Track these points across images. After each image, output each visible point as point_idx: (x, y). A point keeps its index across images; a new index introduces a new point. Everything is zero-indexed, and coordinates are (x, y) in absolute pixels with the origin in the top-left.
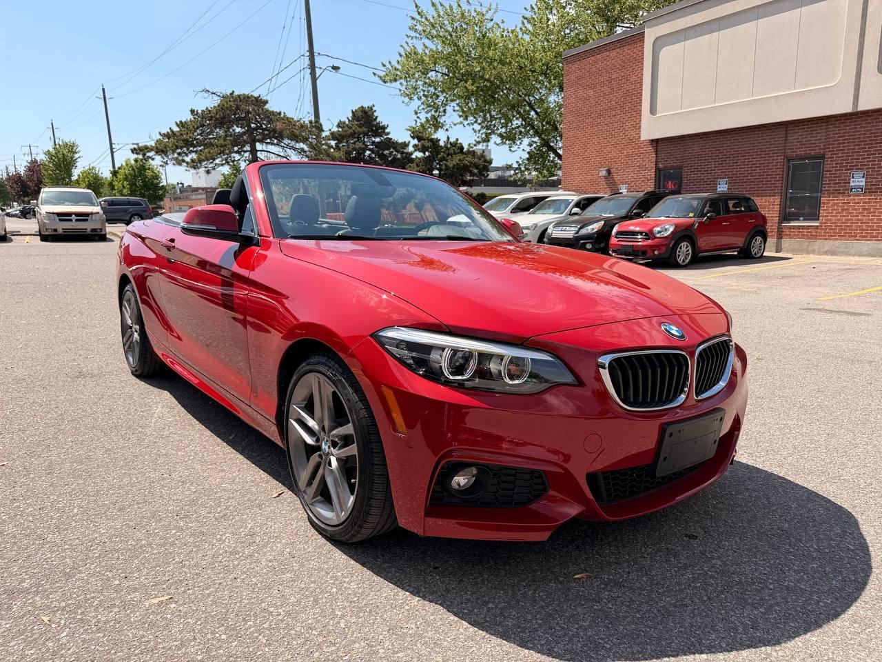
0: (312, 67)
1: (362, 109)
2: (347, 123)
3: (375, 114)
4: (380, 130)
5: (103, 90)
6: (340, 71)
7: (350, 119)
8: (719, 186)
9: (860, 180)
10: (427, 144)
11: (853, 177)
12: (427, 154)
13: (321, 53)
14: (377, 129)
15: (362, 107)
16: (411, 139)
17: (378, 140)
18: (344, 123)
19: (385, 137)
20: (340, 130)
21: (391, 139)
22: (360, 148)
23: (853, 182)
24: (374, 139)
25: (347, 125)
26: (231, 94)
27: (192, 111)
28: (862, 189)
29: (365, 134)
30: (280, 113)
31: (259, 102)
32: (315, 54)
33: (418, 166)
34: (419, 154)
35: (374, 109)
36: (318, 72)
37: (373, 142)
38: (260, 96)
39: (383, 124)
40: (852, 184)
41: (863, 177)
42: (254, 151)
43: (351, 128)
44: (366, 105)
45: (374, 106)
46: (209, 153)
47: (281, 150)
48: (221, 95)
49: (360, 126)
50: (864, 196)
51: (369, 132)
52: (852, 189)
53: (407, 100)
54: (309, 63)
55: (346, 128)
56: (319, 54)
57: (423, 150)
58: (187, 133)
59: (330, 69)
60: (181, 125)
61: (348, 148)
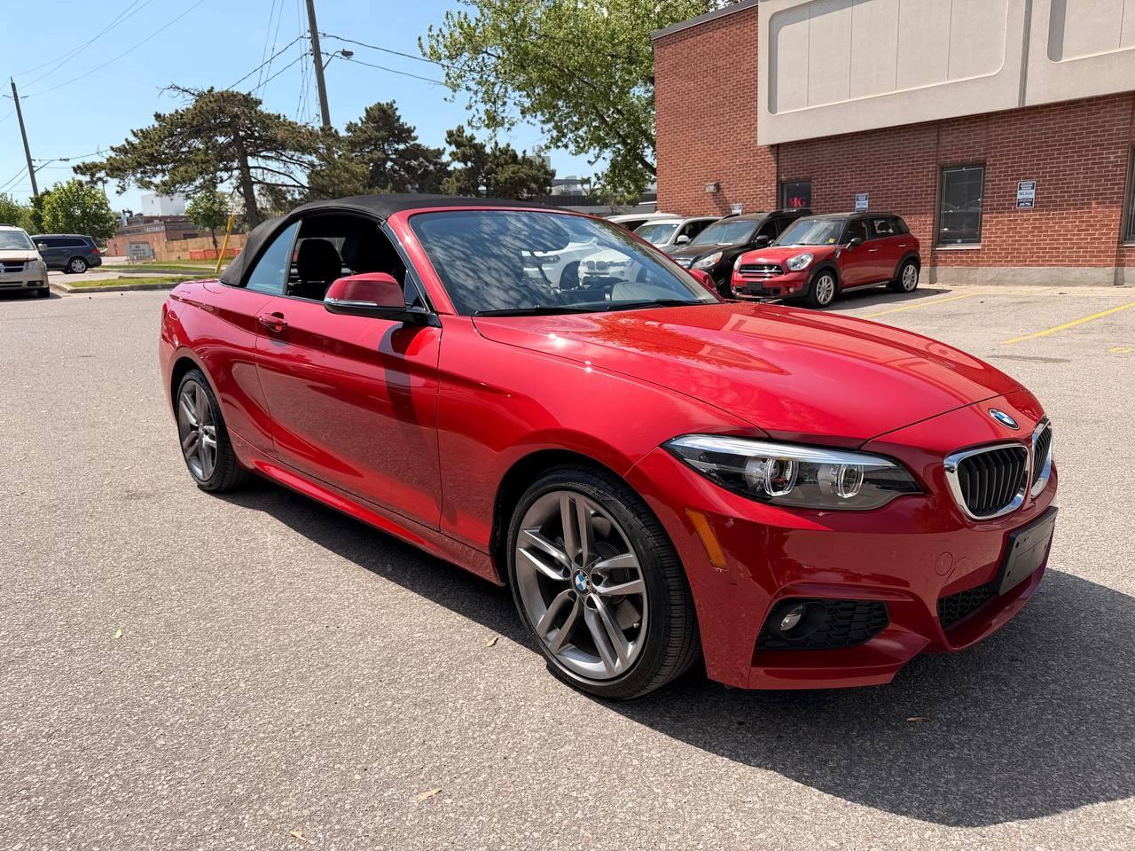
0: (316, 52)
1: (379, 107)
2: (360, 125)
3: (398, 113)
4: (405, 134)
5: (13, 85)
6: (353, 58)
7: (364, 120)
8: (857, 202)
9: (1028, 191)
10: (469, 151)
11: (1020, 189)
12: (469, 164)
13: (327, 34)
14: (400, 133)
15: (379, 104)
16: (447, 146)
17: (402, 147)
18: (356, 125)
19: (412, 143)
20: (350, 134)
21: (420, 145)
22: (379, 159)
23: (1021, 194)
24: (396, 146)
25: (360, 129)
26: (210, 91)
27: (158, 116)
28: (1031, 203)
29: (385, 140)
30: (279, 117)
31: (249, 102)
32: (319, 35)
33: (458, 180)
34: (459, 165)
35: (395, 106)
36: (324, 59)
37: (396, 150)
38: (250, 94)
39: (408, 126)
40: (1019, 197)
41: (1033, 188)
42: (245, 168)
43: (365, 132)
44: (383, 102)
45: (394, 102)
46: (186, 172)
47: (282, 165)
48: (196, 93)
49: (378, 129)
50: (1034, 211)
51: (390, 136)
52: (1019, 203)
54: (311, 47)
55: (359, 133)
56: (324, 35)
57: (464, 159)
58: (152, 146)
59: (340, 54)
60: (144, 134)
61: (363, 158)
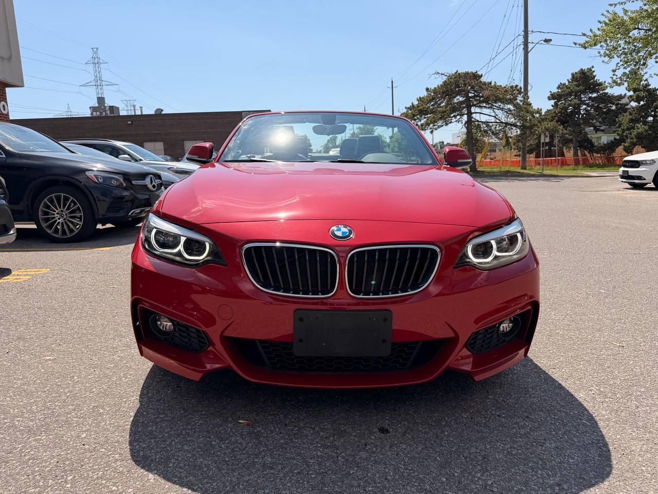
0: (526, 43)
1: (582, 72)
2: (567, 84)
3: (594, 74)
5: (392, 82)
6: (551, 43)
7: (570, 81)
10: (642, 94)
12: (642, 103)
13: (534, 31)
14: (595, 86)
15: (582, 69)
16: (627, 92)
17: (595, 95)
18: (564, 84)
19: (601, 92)
20: (560, 91)
21: (607, 93)
22: (576, 104)
24: (590, 95)
25: (566, 86)
26: (456, 73)
27: (427, 89)
29: (584, 92)
31: (476, 76)
32: (529, 32)
33: (631, 114)
34: (633, 104)
35: (593, 70)
37: (590, 98)
38: (476, 72)
39: (600, 81)
42: (470, 114)
43: (569, 88)
44: (585, 67)
45: (593, 67)
47: (492, 111)
48: (448, 75)
49: (578, 86)
51: (586, 89)
53: (607, 59)
54: (523, 41)
55: (565, 89)
56: (532, 31)
57: (638, 100)
58: (422, 105)
59: (543, 42)
60: (420, 100)
61: (565, 105)
